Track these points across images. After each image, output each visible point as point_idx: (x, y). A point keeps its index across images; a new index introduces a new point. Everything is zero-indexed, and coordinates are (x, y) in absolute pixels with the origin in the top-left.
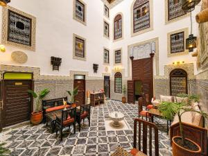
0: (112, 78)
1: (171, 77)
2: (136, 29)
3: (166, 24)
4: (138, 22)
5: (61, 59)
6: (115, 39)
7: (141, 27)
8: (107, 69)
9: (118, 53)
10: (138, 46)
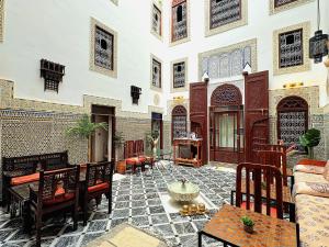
0: (167, 118)
1: (278, 112)
2: (215, 22)
3: (271, 13)
4: (219, 9)
5: (62, 68)
6: (173, 41)
7: (223, 19)
8: (157, 100)
9: (179, 67)
10: (220, 54)
